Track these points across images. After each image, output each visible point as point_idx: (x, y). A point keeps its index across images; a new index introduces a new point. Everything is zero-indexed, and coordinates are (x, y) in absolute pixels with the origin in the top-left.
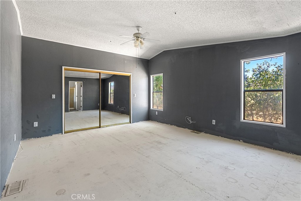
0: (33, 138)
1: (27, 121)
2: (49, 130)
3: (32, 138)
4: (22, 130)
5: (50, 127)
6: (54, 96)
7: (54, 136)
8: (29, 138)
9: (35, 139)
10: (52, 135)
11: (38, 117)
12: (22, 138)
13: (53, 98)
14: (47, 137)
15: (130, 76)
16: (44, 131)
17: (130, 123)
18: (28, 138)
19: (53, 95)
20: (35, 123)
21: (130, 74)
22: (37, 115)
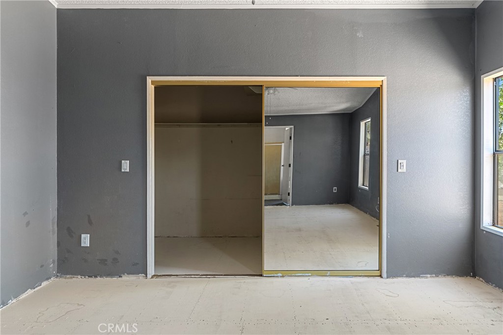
0: (79, 277)
1: (69, 229)
2: (115, 260)
3: (78, 275)
4: (58, 251)
5: (117, 252)
6: (126, 166)
7: (126, 278)
8: (72, 275)
9: (84, 279)
10: (120, 277)
11: (90, 222)
12: (58, 273)
13: (123, 170)
14: (109, 279)
15: (381, 86)
16: (103, 262)
17: (381, 276)
18: (69, 274)
19: (123, 161)
20: (83, 236)
21: (380, 79)
22: (89, 216)
